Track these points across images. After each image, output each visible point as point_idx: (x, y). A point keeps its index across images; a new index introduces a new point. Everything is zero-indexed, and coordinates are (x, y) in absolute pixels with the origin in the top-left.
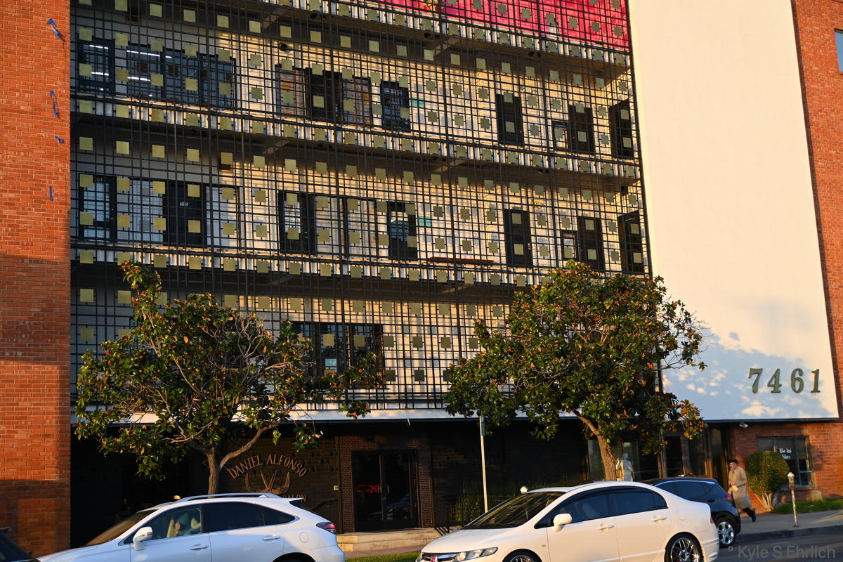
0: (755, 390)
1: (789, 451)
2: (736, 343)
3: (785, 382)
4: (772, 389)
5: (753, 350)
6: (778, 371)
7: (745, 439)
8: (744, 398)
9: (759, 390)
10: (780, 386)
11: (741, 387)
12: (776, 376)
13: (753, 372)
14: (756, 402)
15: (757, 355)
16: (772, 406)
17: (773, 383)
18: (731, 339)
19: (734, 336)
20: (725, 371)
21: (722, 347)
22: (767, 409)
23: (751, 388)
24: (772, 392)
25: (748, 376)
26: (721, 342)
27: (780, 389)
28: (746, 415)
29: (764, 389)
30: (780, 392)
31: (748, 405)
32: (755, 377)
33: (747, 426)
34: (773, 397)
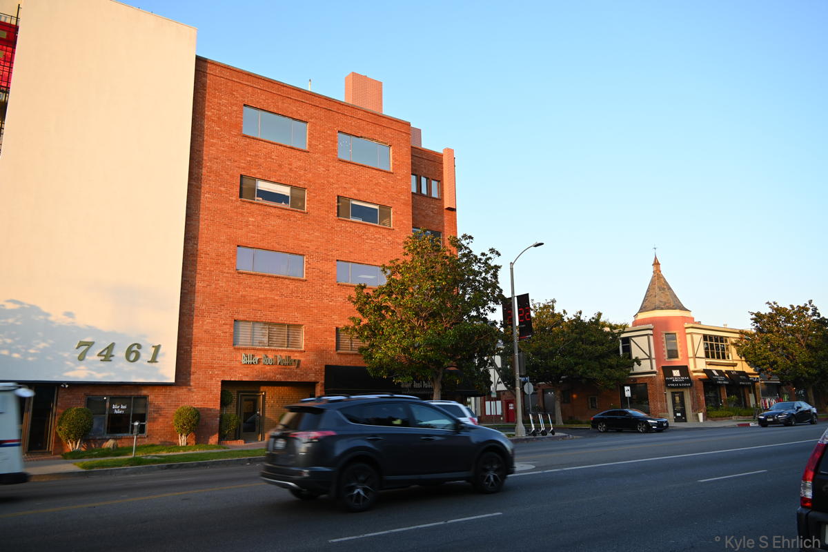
0: (81, 358)
1: (123, 407)
2: (70, 320)
3: (120, 353)
4: (103, 358)
5: (89, 327)
6: (113, 345)
7: (70, 397)
8: (68, 363)
9: (87, 357)
10: (113, 356)
11: (66, 355)
12: (110, 348)
13: (81, 344)
14: (82, 367)
15: (92, 330)
16: (99, 370)
17: (105, 353)
18: (64, 317)
19: (69, 314)
20: (51, 341)
21: (52, 322)
22: (94, 373)
23: (78, 355)
24: (101, 360)
25: (76, 346)
26: (52, 319)
27: (111, 358)
28: (68, 377)
29: (93, 357)
30: (111, 361)
31: (73, 369)
32: (84, 348)
33: (67, 386)
34: (103, 364)
